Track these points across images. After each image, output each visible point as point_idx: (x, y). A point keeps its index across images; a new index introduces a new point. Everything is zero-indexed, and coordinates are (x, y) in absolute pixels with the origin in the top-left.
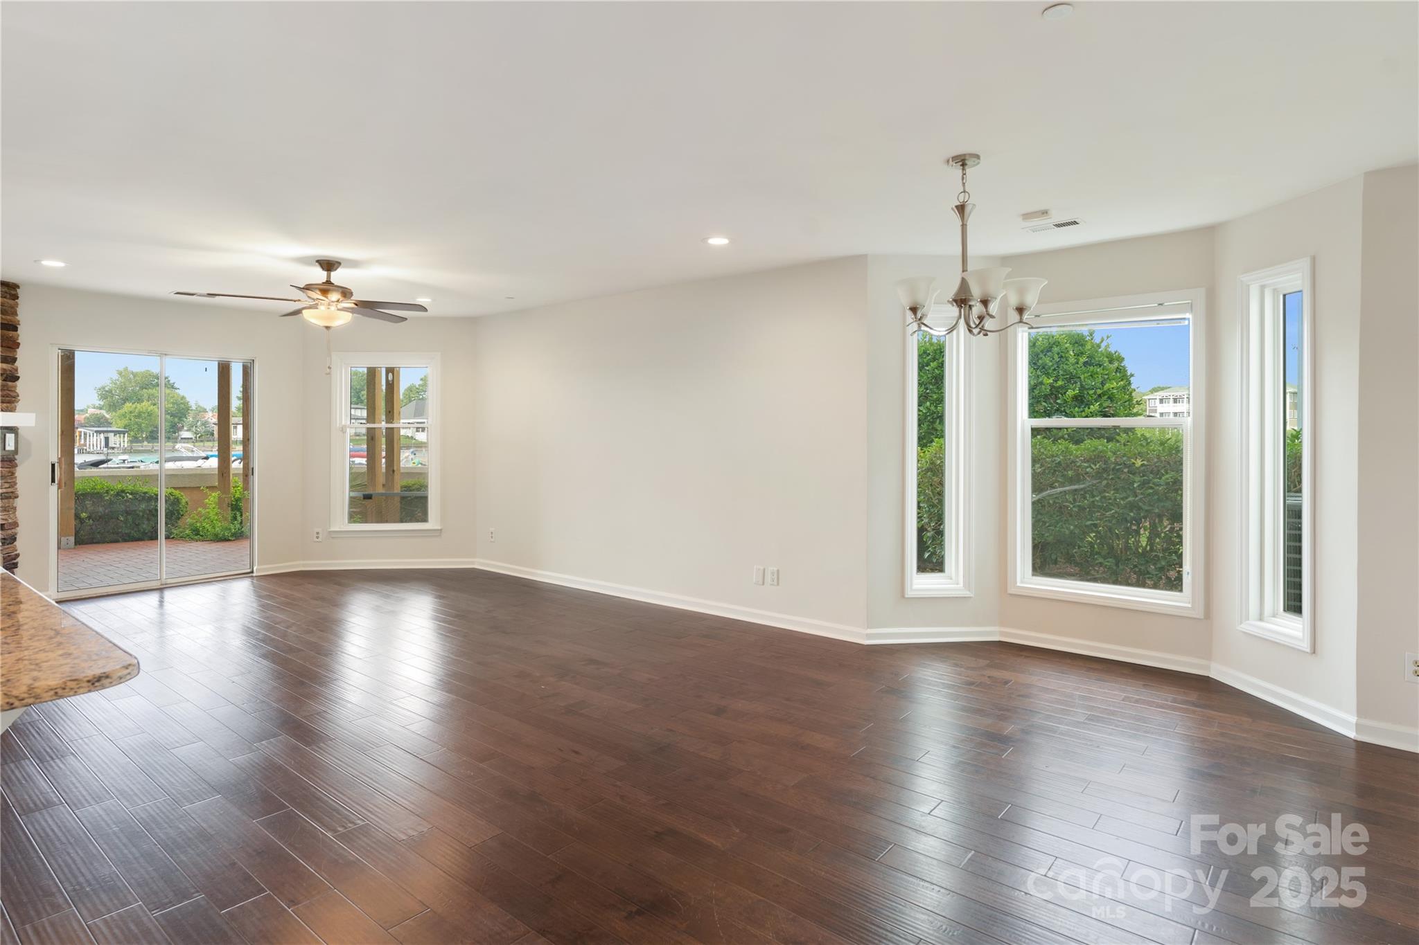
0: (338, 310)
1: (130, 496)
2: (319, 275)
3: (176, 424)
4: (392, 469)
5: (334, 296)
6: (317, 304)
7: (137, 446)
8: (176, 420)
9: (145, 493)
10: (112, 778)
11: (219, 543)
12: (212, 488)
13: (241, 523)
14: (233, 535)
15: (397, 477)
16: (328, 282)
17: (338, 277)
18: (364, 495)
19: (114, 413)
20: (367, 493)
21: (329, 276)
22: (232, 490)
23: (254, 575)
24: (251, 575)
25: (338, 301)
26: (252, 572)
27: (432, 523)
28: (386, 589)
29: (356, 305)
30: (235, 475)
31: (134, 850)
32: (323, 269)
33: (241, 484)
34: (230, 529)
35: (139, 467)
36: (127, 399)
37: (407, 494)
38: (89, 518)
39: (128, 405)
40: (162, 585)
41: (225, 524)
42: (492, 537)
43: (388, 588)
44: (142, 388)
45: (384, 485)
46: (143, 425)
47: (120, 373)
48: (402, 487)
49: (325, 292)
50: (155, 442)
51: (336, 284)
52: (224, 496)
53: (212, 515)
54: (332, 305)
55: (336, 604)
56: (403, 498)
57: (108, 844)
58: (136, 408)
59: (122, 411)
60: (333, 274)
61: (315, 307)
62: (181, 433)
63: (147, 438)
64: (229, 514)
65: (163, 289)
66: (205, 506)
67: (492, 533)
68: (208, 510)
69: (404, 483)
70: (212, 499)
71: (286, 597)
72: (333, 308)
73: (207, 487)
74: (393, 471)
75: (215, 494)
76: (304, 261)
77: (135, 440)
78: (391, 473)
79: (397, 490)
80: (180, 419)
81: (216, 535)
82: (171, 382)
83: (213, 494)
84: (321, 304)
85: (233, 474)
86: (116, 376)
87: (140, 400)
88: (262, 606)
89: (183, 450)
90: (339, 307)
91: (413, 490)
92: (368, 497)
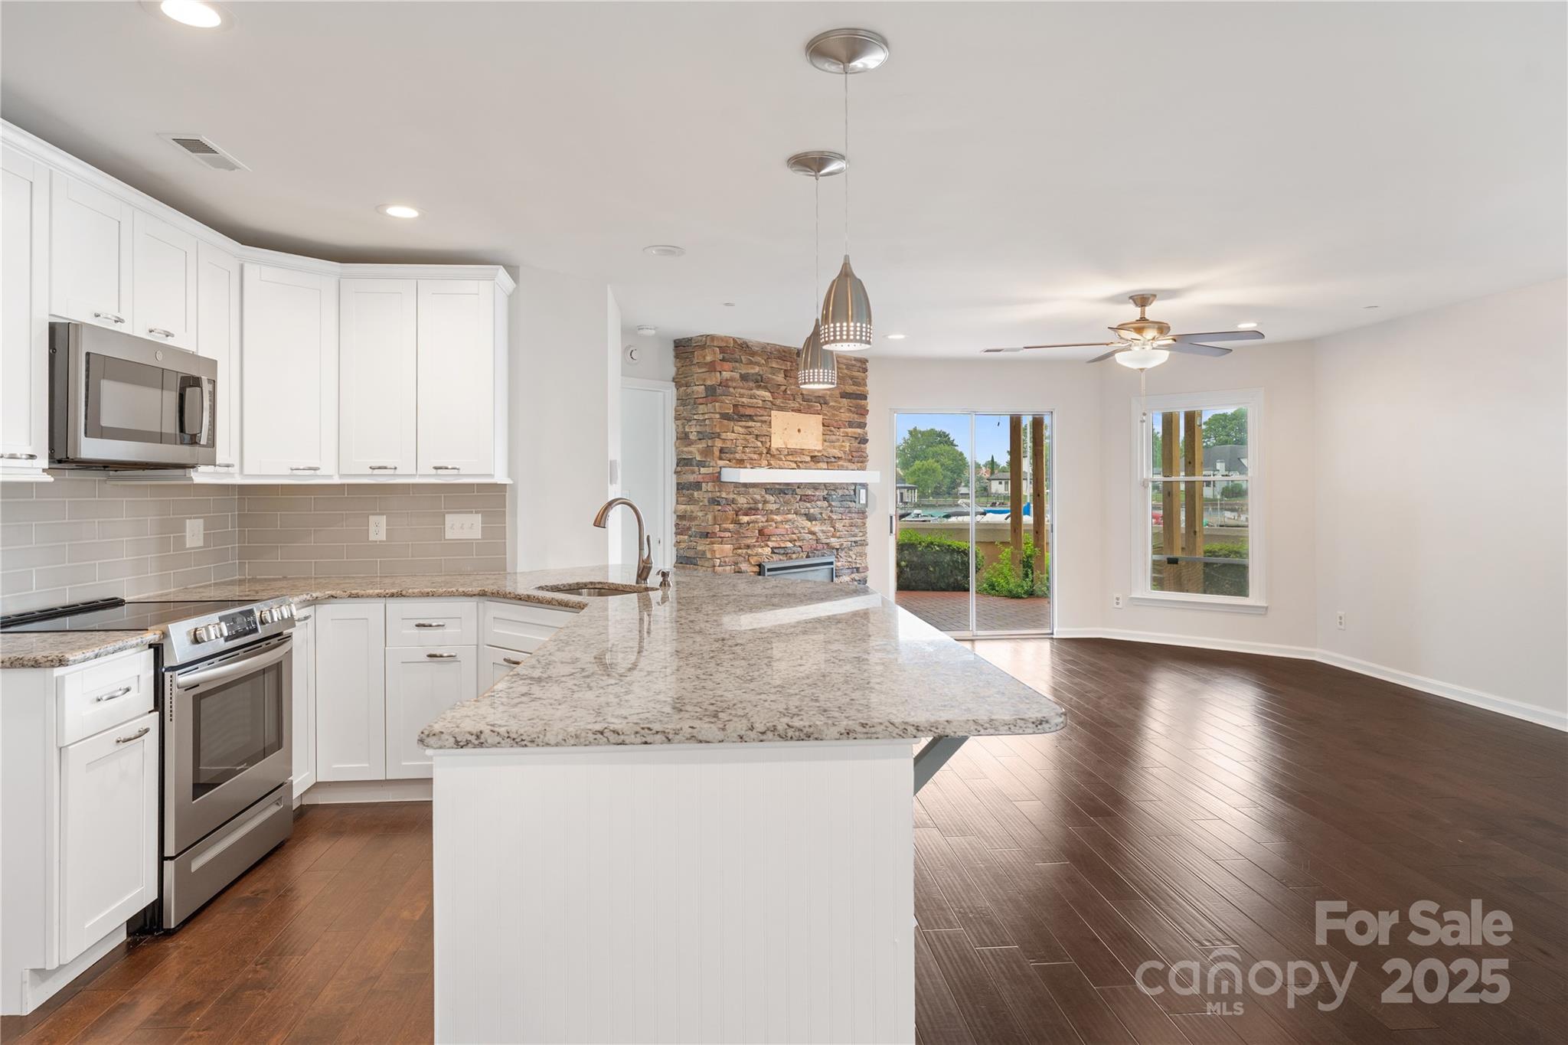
0: (1153, 349)
1: (938, 548)
2: (1132, 312)
3: (955, 480)
4: (1193, 530)
5: (1150, 334)
6: (1130, 345)
7: (925, 501)
8: (955, 476)
9: (949, 546)
10: (969, 815)
11: (1013, 600)
12: (1005, 543)
13: (1032, 581)
14: (1026, 592)
15: (1199, 539)
16: (1143, 319)
17: (1153, 311)
18: (1168, 559)
19: (907, 471)
20: (1171, 556)
21: (1143, 312)
22: (1024, 547)
23: (1054, 637)
24: (1051, 636)
25: (1153, 339)
26: (1052, 634)
27: (1255, 597)
28: (1202, 671)
29: (1175, 340)
30: (1026, 531)
31: (1000, 891)
32: (1137, 305)
33: (1031, 541)
34: (1022, 586)
35: (929, 521)
36: (916, 457)
37: (1213, 560)
38: (907, 566)
39: (917, 462)
40: (973, 636)
41: (1018, 580)
42: (1341, 623)
43: (1203, 670)
44: (928, 446)
45: (1183, 549)
46: (929, 481)
47: (910, 433)
48: (1205, 552)
49: (1139, 330)
50: (939, 498)
51: (1151, 320)
52: (1016, 551)
53: (1006, 571)
54: (1148, 345)
55: (1144, 680)
56: (1207, 565)
57: (978, 878)
58: (923, 465)
59: (911, 469)
60: (1147, 308)
61: (1128, 349)
62: (959, 489)
63: (932, 493)
64: (1021, 571)
65: (973, 348)
66: (998, 561)
67: (1341, 618)
68: (1001, 566)
69: (1208, 547)
70: (1005, 554)
71: (1091, 664)
72: (1148, 347)
73: (1001, 543)
74: (1195, 532)
75: (1008, 550)
76: (1116, 299)
77: (922, 495)
78: (1192, 534)
79: (1200, 554)
80: (959, 475)
81: (1010, 591)
82: (951, 439)
83: (1006, 550)
84: (1135, 345)
85: (1024, 530)
86: (907, 436)
87: (926, 458)
88: (1068, 670)
89: (964, 505)
90: (1155, 345)
91: (1220, 556)
92: (1173, 561)
